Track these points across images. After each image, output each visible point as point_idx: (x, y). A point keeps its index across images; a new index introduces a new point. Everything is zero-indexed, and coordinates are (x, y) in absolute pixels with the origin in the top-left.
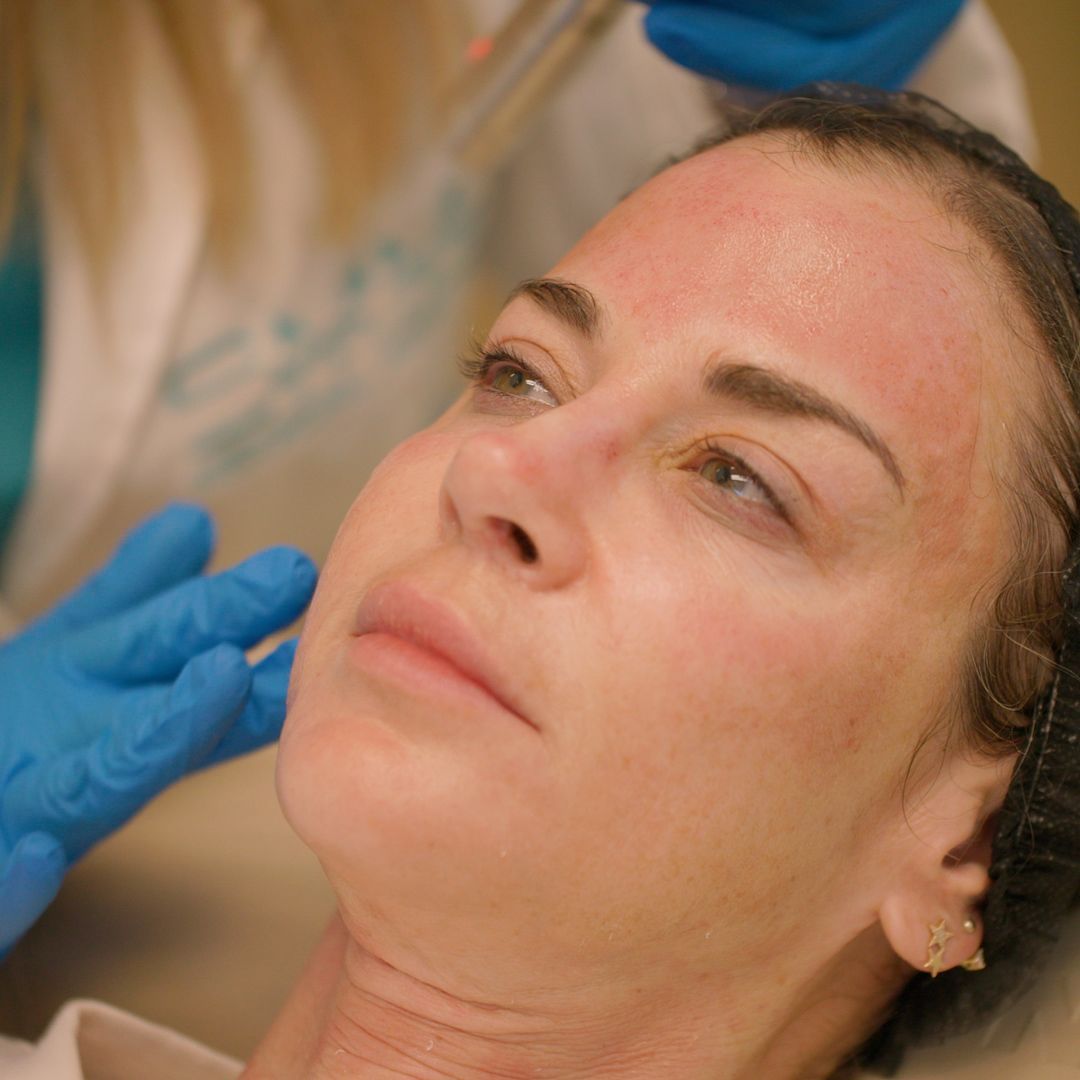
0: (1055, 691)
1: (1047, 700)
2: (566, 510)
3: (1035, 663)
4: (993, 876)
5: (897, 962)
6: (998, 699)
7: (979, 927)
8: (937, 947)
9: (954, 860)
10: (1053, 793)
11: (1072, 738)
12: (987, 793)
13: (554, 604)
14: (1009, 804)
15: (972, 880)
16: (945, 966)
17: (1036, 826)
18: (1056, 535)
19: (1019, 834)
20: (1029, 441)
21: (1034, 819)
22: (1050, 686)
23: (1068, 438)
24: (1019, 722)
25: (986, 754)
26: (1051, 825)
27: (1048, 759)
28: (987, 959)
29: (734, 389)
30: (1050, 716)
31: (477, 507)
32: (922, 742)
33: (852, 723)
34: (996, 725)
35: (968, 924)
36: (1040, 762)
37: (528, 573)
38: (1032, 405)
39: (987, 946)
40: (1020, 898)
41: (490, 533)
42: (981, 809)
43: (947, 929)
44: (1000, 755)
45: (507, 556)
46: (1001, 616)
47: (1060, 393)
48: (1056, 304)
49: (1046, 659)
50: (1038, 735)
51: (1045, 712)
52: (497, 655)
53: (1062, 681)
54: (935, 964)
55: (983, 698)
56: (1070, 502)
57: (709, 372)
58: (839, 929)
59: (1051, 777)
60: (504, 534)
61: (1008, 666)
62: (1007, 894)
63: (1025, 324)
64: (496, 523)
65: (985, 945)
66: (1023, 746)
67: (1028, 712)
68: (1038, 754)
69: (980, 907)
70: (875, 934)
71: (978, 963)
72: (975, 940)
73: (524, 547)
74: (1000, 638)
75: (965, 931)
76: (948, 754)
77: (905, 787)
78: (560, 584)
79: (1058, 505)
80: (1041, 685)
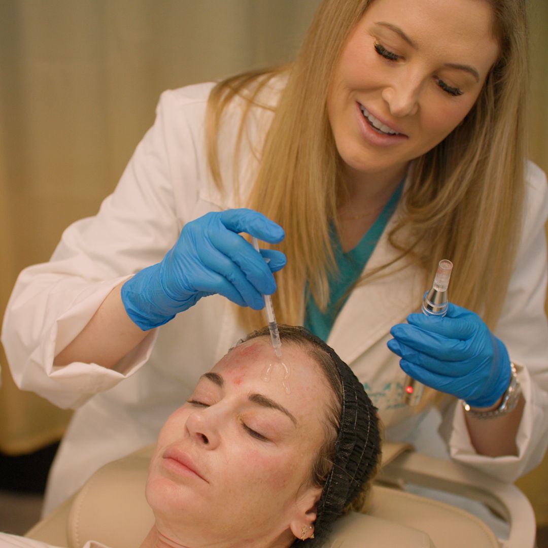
0: (333, 472)
1: (331, 474)
2: (215, 432)
3: (329, 464)
4: (318, 516)
5: (294, 536)
6: (319, 474)
7: (313, 527)
8: (304, 533)
9: (308, 512)
10: (331, 497)
11: (337, 483)
12: (317, 497)
13: (211, 453)
14: (321, 499)
15: (312, 517)
16: (306, 538)
17: (327, 504)
18: (334, 433)
19: (323, 506)
20: (328, 411)
21: (327, 502)
22: (332, 470)
23: (338, 410)
24: (324, 480)
25: (316, 487)
26: (331, 504)
27: (331, 488)
28: (315, 536)
29: (255, 400)
30: (331, 478)
31: (193, 431)
32: (302, 484)
33: (284, 481)
34: (318, 480)
35: (311, 527)
36: (329, 489)
37: (205, 446)
38: (329, 404)
39: (315, 533)
40: (323, 521)
41: (197, 437)
42: (315, 501)
43: (306, 529)
44: (319, 487)
45: (201, 442)
46: (321, 455)
47: (336, 399)
48: (335, 378)
49: (331, 463)
50: (328, 482)
51: (330, 477)
52: (198, 466)
53: (334, 469)
54: (303, 538)
55: (316, 475)
56: (338, 426)
57: (249, 395)
58: (280, 530)
59: (331, 492)
60: (200, 437)
61: (322, 466)
62: (321, 521)
63: (327, 383)
64: (198, 434)
65: (314, 533)
66: (323, 487)
67: (326, 477)
68: (328, 487)
69: (314, 523)
70: (289, 530)
71: (313, 537)
72: (312, 531)
73: (205, 440)
74: (321, 458)
75: (310, 529)
76: (308, 487)
77: (296, 496)
78: (213, 449)
79: (336, 427)
80: (330, 470)
